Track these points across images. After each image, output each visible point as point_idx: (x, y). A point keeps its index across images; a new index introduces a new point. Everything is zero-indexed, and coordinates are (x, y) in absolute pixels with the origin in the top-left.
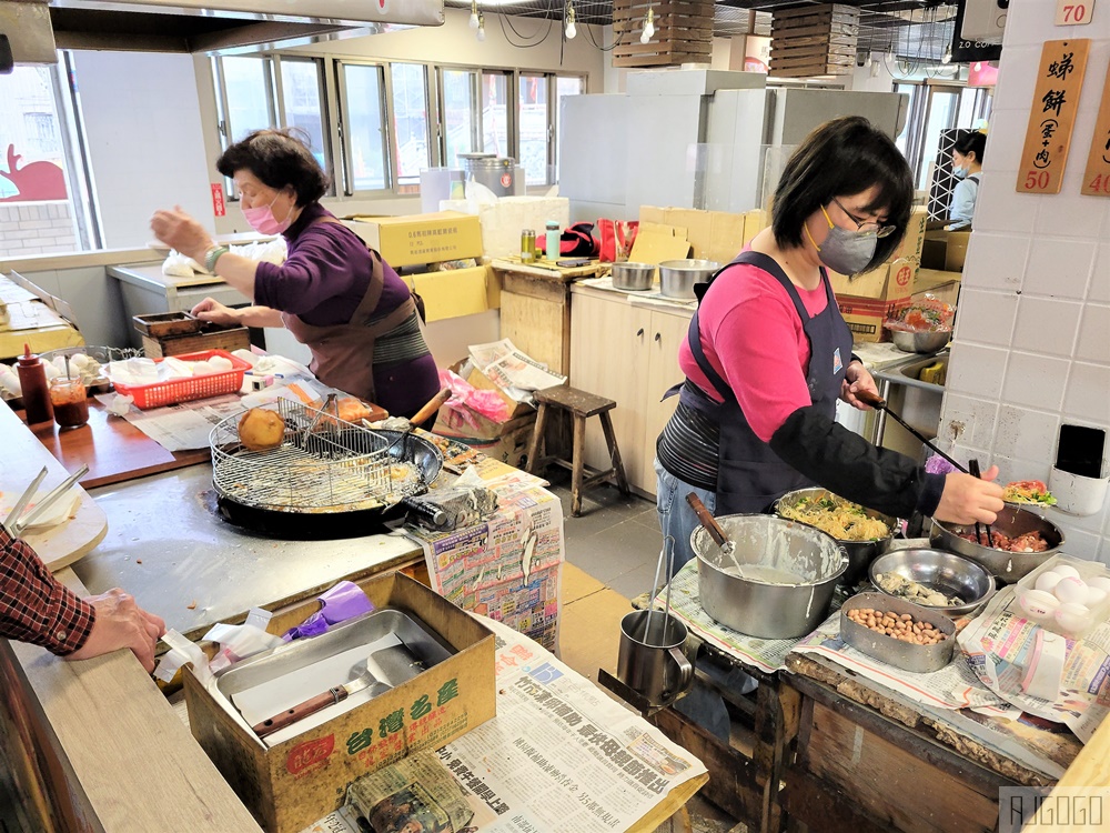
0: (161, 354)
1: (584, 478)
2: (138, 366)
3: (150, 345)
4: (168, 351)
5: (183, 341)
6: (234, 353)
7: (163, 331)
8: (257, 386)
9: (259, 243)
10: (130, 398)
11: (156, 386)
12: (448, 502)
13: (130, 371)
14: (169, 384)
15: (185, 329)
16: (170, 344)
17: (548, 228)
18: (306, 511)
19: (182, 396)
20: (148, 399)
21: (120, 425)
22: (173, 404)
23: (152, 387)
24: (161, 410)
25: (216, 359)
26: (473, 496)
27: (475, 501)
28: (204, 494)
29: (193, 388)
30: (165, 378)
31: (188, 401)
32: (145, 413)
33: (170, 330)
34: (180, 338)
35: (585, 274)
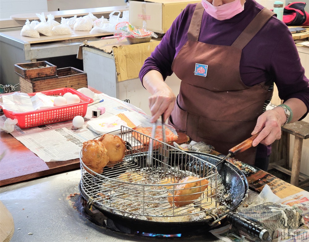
0: (32, 90)
1: (300, 181)
2: (20, 99)
3: (25, 84)
4: (36, 88)
5: (46, 81)
6: (79, 90)
7: (34, 75)
8: (95, 114)
9: (78, 17)
10: (16, 121)
11: (33, 113)
12: (267, 221)
13: (15, 102)
14: (41, 112)
15: (48, 73)
16: (38, 83)
17: (276, 6)
18: (154, 220)
19: (48, 120)
20: (27, 121)
21: (9, 140)
22: (42, 125)
23: (30, 113)
24: (34, 130)
25: (68, 94)
26: (285, 216)
27: (286, 219)
28: (71, 197)
29: (55, 115)
30: (38, 108)
31: (52, 124)
32: (25, 132)
33: (38, 74)
34: (44, 79)
35: (302, 38)
